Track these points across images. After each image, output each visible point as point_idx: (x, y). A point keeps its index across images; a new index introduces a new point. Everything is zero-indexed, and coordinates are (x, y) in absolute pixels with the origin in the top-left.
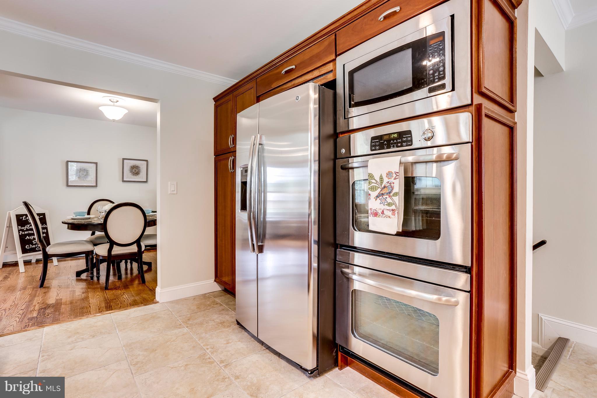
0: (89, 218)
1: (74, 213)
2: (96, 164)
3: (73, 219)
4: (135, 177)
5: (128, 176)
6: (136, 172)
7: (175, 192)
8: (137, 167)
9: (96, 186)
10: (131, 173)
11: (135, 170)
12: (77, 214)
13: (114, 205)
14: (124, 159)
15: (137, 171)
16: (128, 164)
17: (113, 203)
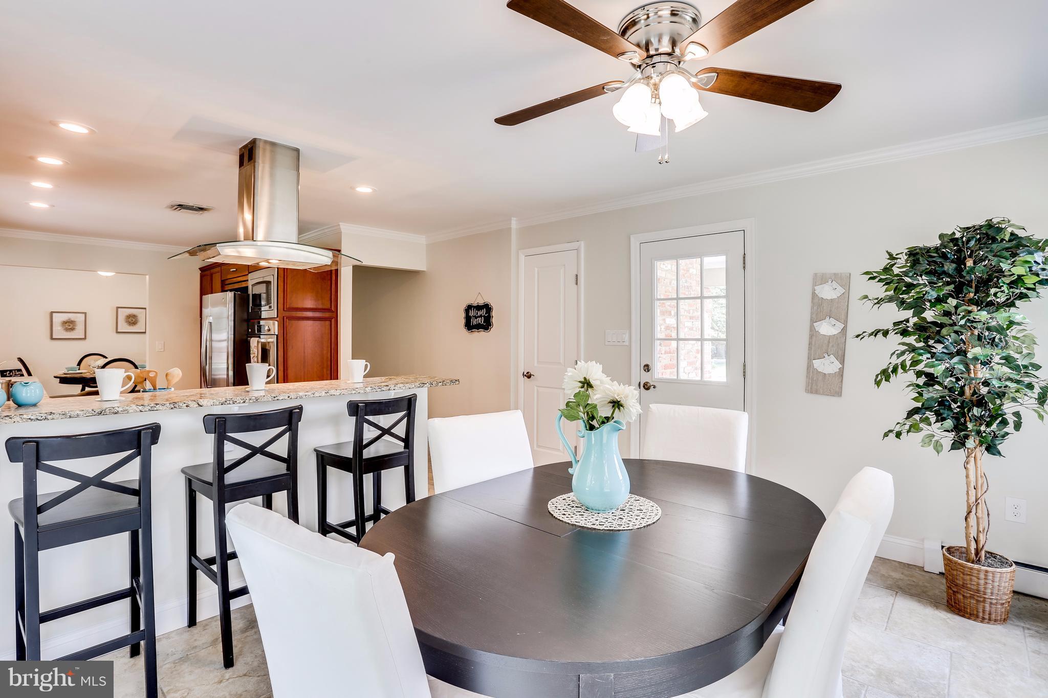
0: (81, 373)
1: (66, 368)
2: (85, 313)
3: (65, 374)
4: (131, 327)
5: (123, 327)
6: (132, 322)
7: (163, 350)
8: (134, 316)
9: (85, 338)
10: (126, 323)
11: (132, 320)
12: (69, 369)
13: (107, 360)
14: (118, 308)
15: (134, 320)
16: (123, 313)
17: (106, 358)
